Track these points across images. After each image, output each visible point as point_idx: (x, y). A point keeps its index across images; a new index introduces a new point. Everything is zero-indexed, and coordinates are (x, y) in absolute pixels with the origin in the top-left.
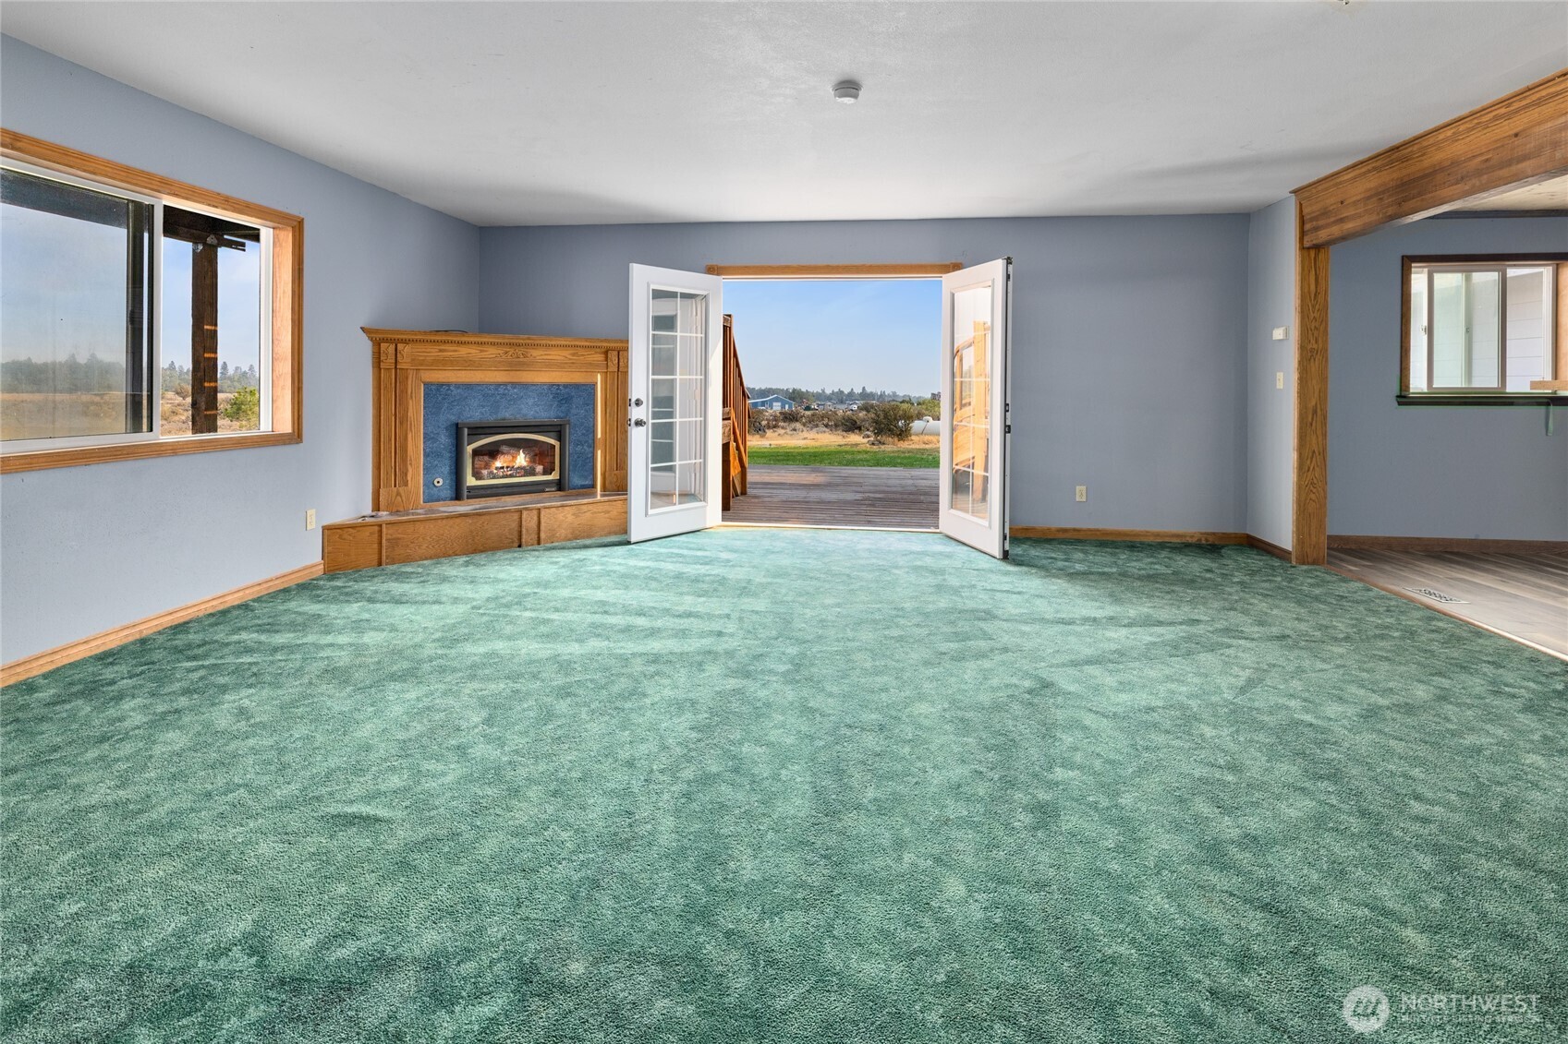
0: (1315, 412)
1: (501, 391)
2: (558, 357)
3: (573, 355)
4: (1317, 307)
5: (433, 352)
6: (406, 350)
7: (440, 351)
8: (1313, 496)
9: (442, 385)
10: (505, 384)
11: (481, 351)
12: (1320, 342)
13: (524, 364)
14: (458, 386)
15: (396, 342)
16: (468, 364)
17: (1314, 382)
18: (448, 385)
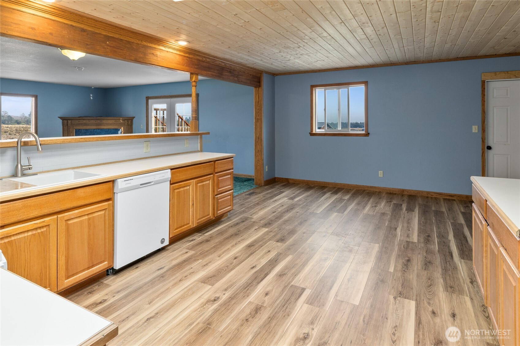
0: (259, 138)
1: (95, 131)
2: (110, 122)
3: (115, 121)
4: (259, 105)
5: (77, 122)
6: (69, 122)
7: (79, 121)
8: (258, 164)
9: (80, 129)
10: (96, 129)
11: (89, 121)
12: (260, 116)
13: (100, 124)
14: (84, 130)
15: (67, 120)
16: (86, 124)
17: (258, 129)
18: (81, 129)
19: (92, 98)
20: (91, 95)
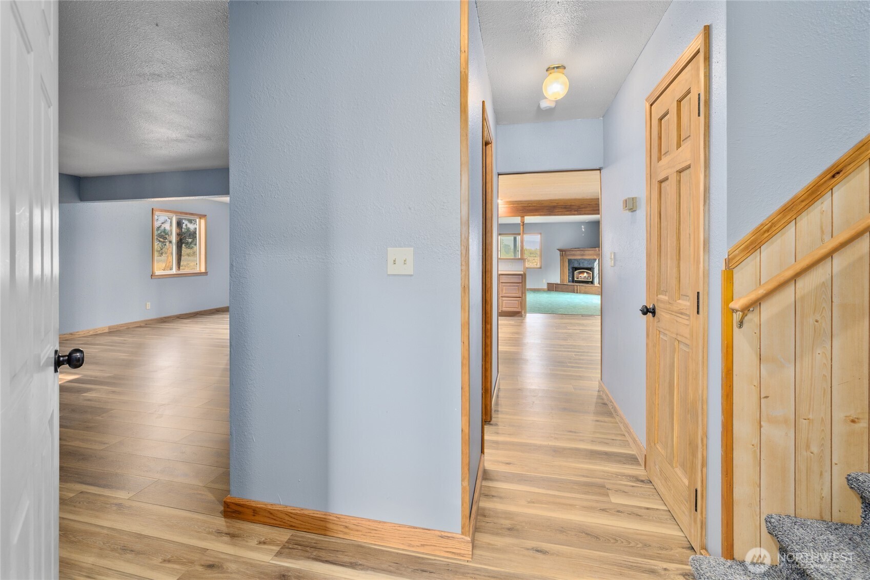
1: (580, 261)
18: (572, 259)
19: (583, 230)
20: (583, 227)
